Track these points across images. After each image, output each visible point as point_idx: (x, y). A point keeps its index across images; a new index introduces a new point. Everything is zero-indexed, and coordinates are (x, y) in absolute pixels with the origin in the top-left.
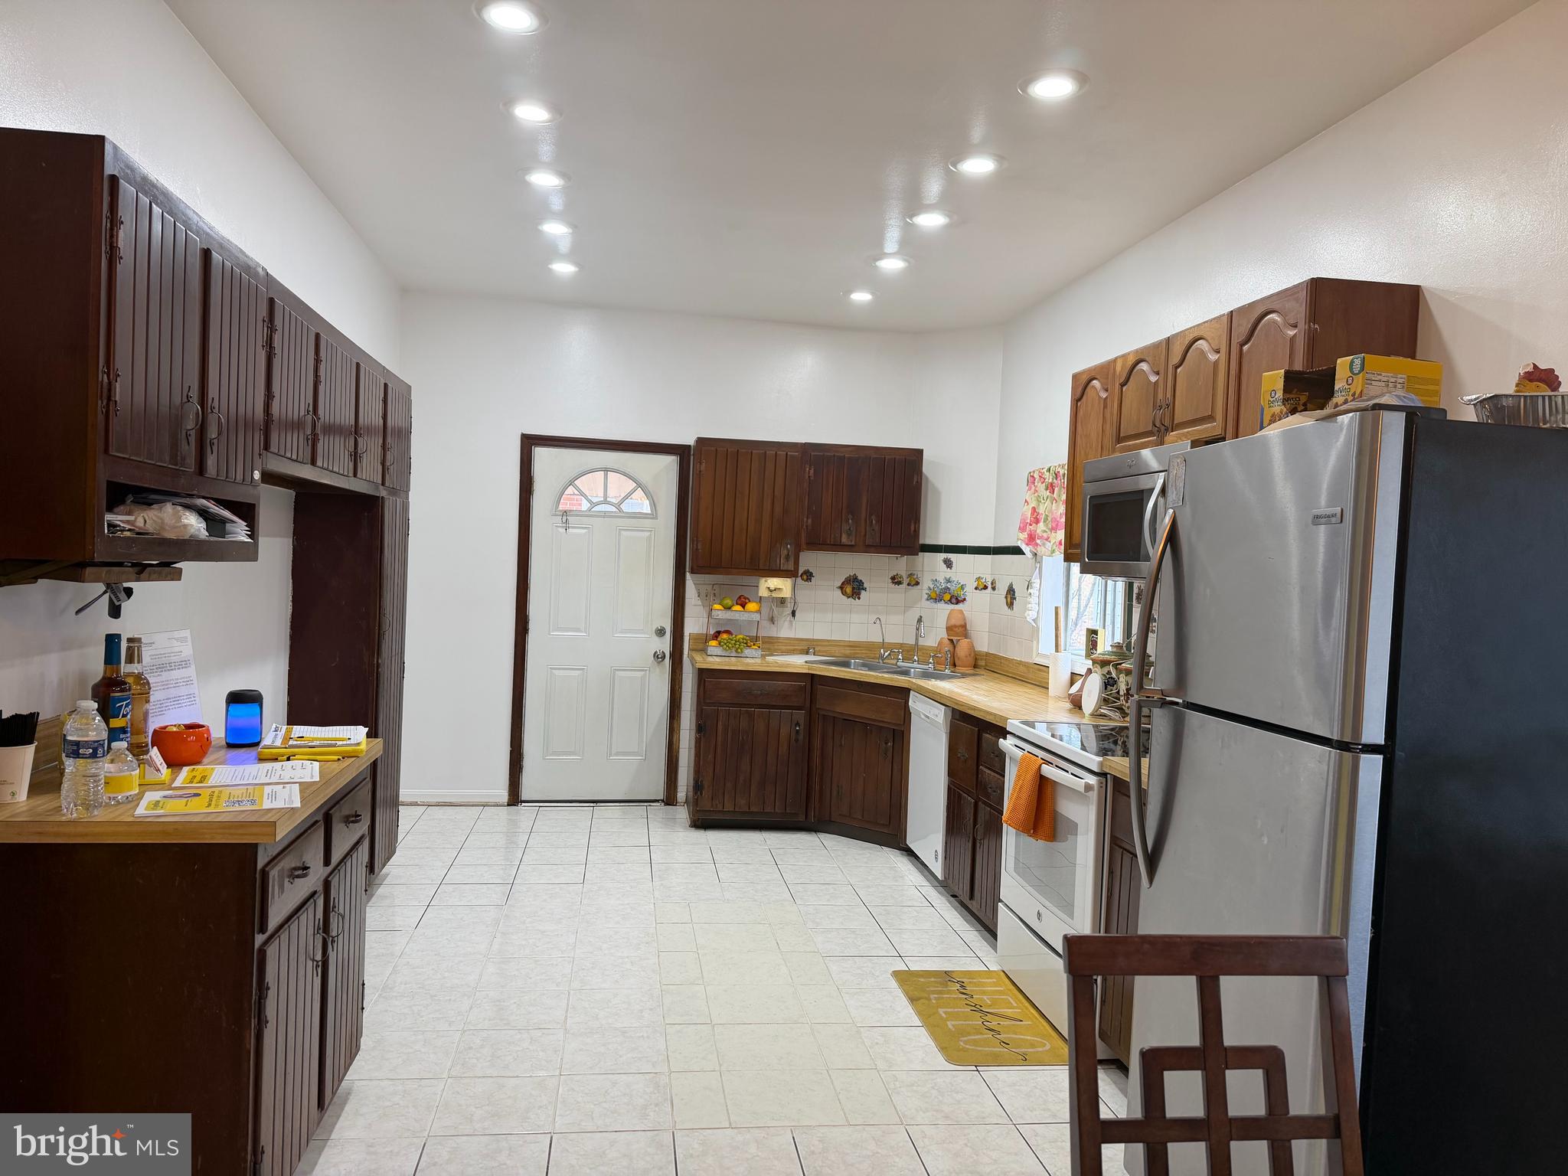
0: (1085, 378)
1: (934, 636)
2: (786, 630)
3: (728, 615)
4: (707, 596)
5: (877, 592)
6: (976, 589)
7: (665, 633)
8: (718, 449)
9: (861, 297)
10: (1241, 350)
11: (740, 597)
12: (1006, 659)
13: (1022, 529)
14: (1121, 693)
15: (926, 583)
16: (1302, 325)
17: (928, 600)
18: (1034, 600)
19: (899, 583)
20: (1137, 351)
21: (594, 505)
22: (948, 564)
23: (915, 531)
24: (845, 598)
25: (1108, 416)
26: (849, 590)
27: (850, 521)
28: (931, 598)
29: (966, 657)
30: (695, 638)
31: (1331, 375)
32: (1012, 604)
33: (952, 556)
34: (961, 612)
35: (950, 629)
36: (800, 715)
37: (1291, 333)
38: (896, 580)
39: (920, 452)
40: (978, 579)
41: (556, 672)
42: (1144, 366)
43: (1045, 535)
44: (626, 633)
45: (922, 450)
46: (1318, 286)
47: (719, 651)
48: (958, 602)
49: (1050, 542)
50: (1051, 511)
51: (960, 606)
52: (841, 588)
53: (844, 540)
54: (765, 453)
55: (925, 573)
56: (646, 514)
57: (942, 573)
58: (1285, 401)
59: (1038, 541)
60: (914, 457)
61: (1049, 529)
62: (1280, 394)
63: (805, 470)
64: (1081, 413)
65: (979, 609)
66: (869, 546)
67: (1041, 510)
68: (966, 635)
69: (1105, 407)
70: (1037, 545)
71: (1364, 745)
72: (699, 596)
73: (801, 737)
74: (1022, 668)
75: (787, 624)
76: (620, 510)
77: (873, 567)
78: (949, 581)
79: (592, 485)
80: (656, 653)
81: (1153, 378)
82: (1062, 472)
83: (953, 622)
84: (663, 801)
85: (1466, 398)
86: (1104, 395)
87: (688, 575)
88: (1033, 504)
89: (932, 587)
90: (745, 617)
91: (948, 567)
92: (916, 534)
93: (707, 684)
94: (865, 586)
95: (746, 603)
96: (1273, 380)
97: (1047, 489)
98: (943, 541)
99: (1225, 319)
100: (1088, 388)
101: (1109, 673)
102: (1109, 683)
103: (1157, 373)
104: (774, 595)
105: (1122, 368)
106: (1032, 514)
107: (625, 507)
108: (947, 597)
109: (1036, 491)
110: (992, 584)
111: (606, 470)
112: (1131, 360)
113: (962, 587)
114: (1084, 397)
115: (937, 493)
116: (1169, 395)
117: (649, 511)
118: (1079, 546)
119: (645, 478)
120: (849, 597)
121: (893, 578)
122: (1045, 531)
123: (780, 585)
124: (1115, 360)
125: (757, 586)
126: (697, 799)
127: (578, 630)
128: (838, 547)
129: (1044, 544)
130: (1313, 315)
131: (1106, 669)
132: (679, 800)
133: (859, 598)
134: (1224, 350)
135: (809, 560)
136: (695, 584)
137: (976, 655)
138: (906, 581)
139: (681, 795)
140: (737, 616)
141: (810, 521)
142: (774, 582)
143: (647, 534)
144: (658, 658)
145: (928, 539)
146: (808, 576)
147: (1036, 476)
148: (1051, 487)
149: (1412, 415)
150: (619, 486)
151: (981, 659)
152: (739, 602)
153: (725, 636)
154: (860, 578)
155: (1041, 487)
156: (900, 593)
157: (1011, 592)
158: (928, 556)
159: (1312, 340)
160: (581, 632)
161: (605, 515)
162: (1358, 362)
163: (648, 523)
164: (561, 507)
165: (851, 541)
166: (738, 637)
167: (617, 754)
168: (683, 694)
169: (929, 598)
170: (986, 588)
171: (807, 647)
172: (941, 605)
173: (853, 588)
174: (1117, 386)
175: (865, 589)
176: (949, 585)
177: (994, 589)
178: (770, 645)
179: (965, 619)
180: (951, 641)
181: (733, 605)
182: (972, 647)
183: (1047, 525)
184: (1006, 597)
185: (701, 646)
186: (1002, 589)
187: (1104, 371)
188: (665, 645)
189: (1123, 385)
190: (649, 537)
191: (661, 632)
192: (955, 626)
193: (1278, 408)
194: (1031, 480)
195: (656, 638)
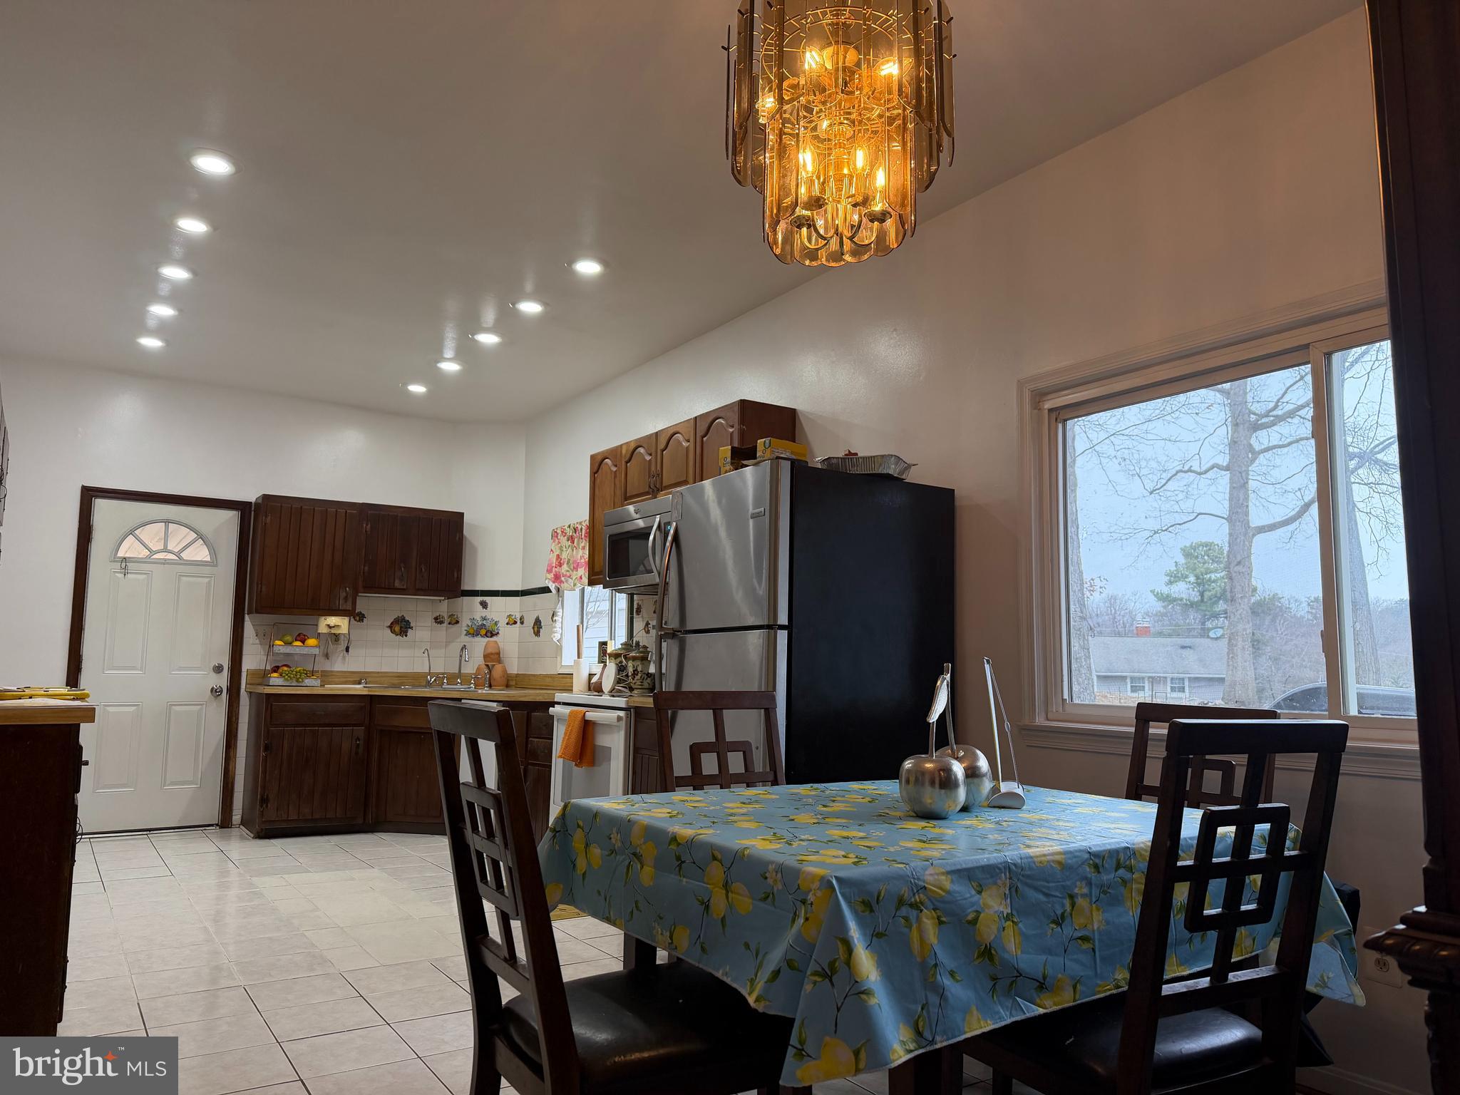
0: (600, 458)
1: (474, 663)
2: (340, 664)
3: (288, 650)
4: (264, 635)
5: (422, 631)
6: (507, 624)
7: (223, 669)
8: (283, 505)
9: (417, 389)
10: (702, 440)
11: (299, 635)
12: (534, 675)
13: (549, 571)
14: (630, 674)
15: (465, 622)
16: (736, 426)
17: (466, 635)
18: (558, 625)
19: (441, 623)
20: (636, 440)
21: (152, 552)
22: (484, 605)
23: (458, 578)
24: (393, 635)
25: (617, 483)
26: (397, 629)
27: (403, 569)
28: (470, 634)
29: (501, 677)
30: (252, 673)
31: (755, 448)
32: (539, 632)
33: (487, 599)
34: (496, 642)
35: (486, 657)
36: (360, 731)
37: (731, 430)
38: (438, 620)
39: (462, 514)
40: (509, 616)
41: (110, 709)
42: (641, 450)
43: (568, 574)
44: (180, 670)
45: (463, 513)
46: (744, 404)
47: (280, 681)
48: (492, 635)
49: (572, 579)
50: (572, 556)
51: (494, 639)
52: (391, 627)
53: (397, 584)
54: (327, 510)
55: (464, 613)
56: (207, 562)
57: (479, 613)
58: (732, 464)
59: (563, 579)
60: (455, 520)
61: (571, 569)
62: (729, 459)
63: (362, 526)
64: (598, 481)
65: (510, 641)
66: (418, 589)
67: (564, 556)
68: (499, 661)
69: (615, 477)
70: (562, 582)
71: (779, 626)
72: (257, 636)
73: (361, 750)
74: (548, 680)
75: (340, 658)
76: (180, 558)
77: (420, 609)
78: (484, 619)
79: (152, 535)
80: (213, 688)
81: (648, 458)
82: (579, 528)
83: (490, 650)
84: (217, 825)
85: (817, 459)
86: (614, 469)
87: (247, 617)
88: (558, 552)
89: (470, 625)
90: (305, 651)
91: (484, 608)
92: (459, 580)
93: (273, 707)
94: (412, 625)
95: (305, 640)
96: (726, 451)
97: (568, 540)
98: (479, 587)
99: (692, 421)
100: (602, 465)
101: (621, 662)
102: (621, 669)
103: (651, 455)
104: (333, 631)
105: (627, 451)
106: (557, 559)
107: (185, 555)
108: (483, 632)
109: (559, 543)
110: (521, 619)
111: (167, 522)
112: (633, 446)
113: (496, 623)
114: (600, 471)
115: (474, 550)
116: (659, 468)
117: (208, 559)
118: (600, 573)
119: (206, 530)
120: (397, 635)
121: (436, 619)
122: (568, 571)
123: (340, 623)
124: (621, 446)
125: (317, 625)
126: (262, 812)
127: (134, 668)
128: (391, 590)
129: (567, 581)
130: (742, 420)
131: (619, 660)
132: (234, 823)
133: (406, 636)
134: (692, 440)
135: (365, 602)
136: (253, 625)
137: (508, 677)
138: (447, 620)
139: (237, 817)
140: (297, 651)
141: (366, 568)
142: (333, 620)
143: (207, 580)
144: (216, 691)
145: (466, 586)
146: (361, 617)
147: (559, 531)
148: (571, 539)
149: (793, 462)
150: (180, 537)
151: (512, 680)
152: (299, 639)
153: (285, 668)
154: (407, 619)
155: (564, 541)
156: (442, 630)
157: (538, 623)
158: (466, 599)
159: (742, 434)
160: (136, 669)
161: (165, 562)
162: (767, 442)
163: (207, 570)
164: (121, 554)
165: (403, 585)
166: (298, 669)
167: (173, 783)
168: (239, 725)
169: (468, 634)
170: (515, 623)
171: (359, 678)
172: (478, 639)
173: (401, 627)
174: (623, 463)
175: (412, 628)
176: (484, 622)
177: (522, 623)
178: (326, 677)
179: (499, 647)
180: (487, 665)
181: (293, 642)
182: (505, 671)
183: (569, 567)
184: (533, 628)
185: (260, 680)
186: (530, 621)
187: (614, 453)
188: (223, 681)
189: (627, 462)
190: (209, 582)
191: (218, 669)
192: (492, 654)
193: (728, 467)
194: (555, 535)
195: (213, 675)
